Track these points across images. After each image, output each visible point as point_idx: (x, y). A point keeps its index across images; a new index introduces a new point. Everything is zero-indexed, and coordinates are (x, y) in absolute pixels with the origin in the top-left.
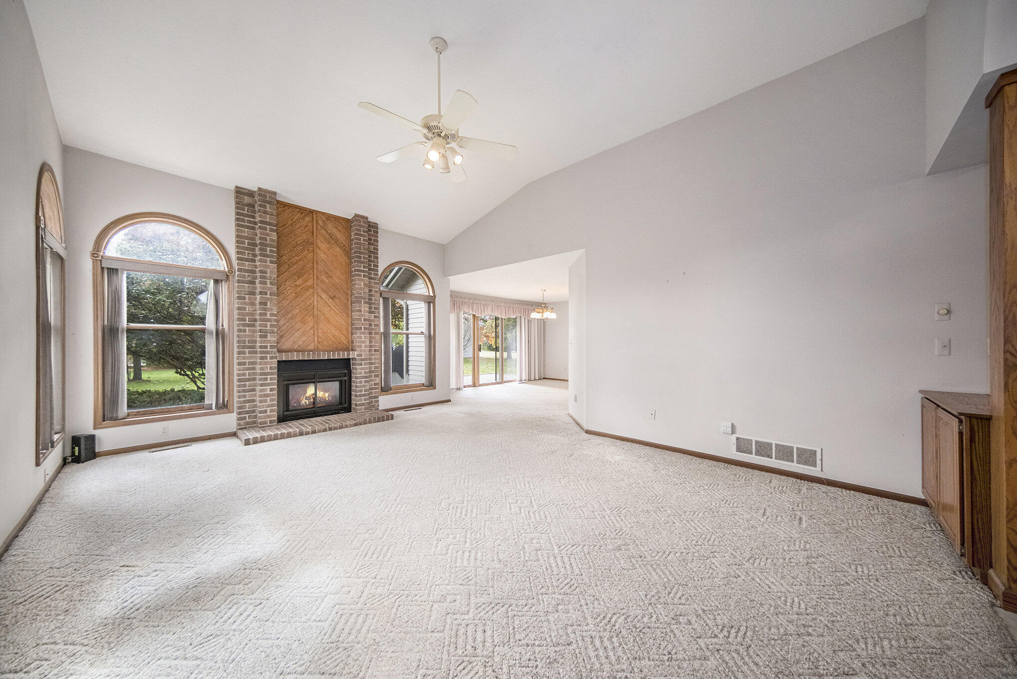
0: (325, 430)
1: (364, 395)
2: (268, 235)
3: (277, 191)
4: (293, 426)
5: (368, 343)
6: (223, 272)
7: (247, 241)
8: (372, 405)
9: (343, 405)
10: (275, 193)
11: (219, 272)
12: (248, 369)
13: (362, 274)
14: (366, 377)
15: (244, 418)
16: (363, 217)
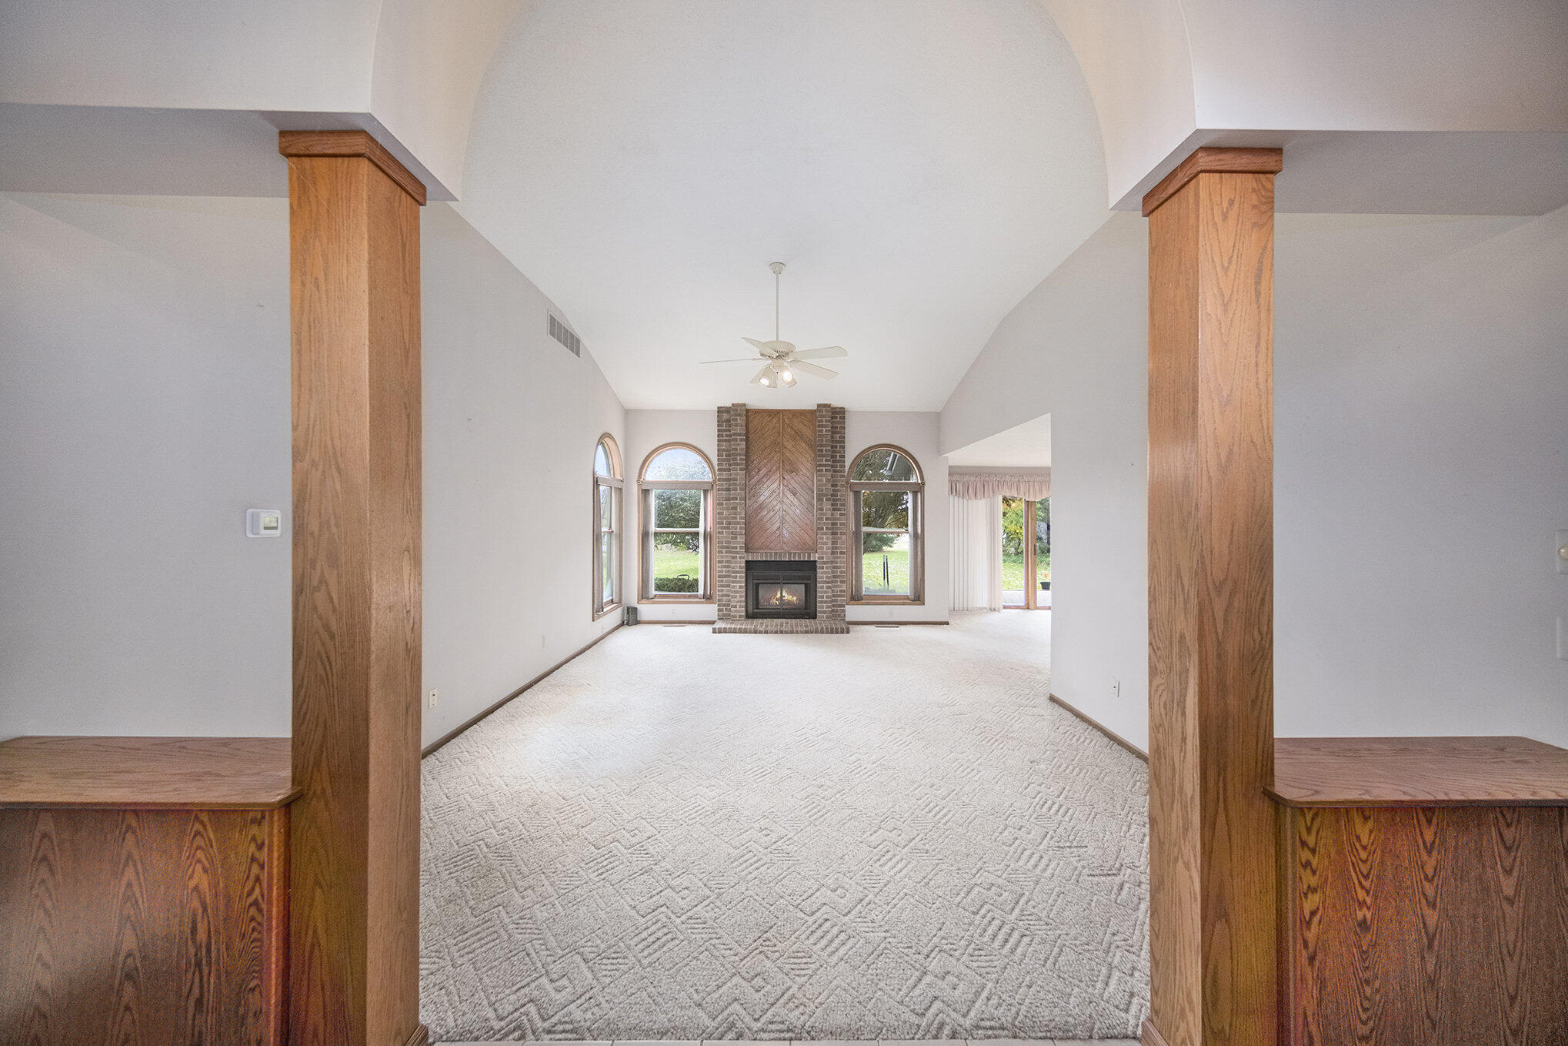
0: (776, 632)
1: (826, 602)
2: (738, 445)
3: (746, 403)
4: (758, 623)
5: (830, 545)
6: (710, 483)
7: (724, 453)
8: (837, 614)
9: (806, 611)
10: (744, 405)
11: (707, 483)
12: (725, 567)
13: (824, 469)
14: (828, 582)
15: (722, 610)
16: (825, 406)
